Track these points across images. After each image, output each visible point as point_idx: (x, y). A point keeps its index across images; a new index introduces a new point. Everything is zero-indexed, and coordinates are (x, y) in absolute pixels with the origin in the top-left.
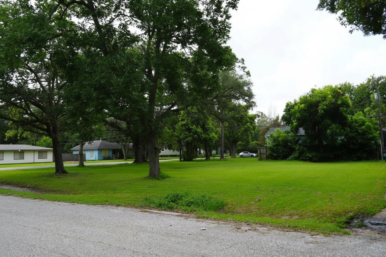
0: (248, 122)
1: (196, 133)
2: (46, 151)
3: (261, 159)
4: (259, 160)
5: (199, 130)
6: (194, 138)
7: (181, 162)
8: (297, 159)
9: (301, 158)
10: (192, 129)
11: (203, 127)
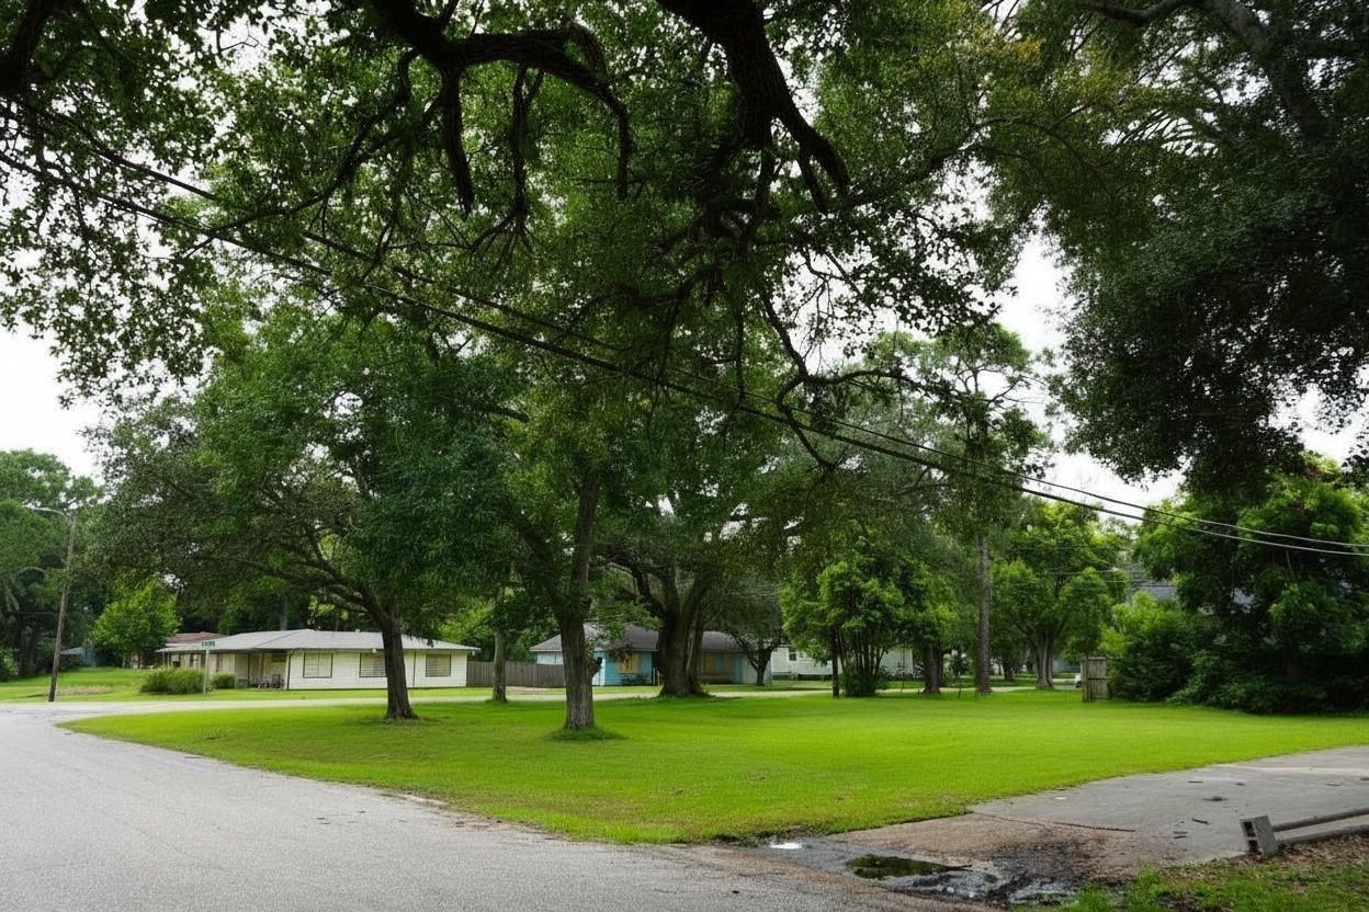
0: (1086, 564)
1: (876, 603)
2: (448, 655)
3: (1090, 698)
4: (1084, 701)
5: (891, 594)
6: (871, 619)
7: (836, 701)
8: (1201, 700)
9: (1212, 697)
10: (865, 590)
11: (904, 585)
